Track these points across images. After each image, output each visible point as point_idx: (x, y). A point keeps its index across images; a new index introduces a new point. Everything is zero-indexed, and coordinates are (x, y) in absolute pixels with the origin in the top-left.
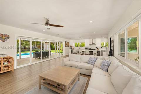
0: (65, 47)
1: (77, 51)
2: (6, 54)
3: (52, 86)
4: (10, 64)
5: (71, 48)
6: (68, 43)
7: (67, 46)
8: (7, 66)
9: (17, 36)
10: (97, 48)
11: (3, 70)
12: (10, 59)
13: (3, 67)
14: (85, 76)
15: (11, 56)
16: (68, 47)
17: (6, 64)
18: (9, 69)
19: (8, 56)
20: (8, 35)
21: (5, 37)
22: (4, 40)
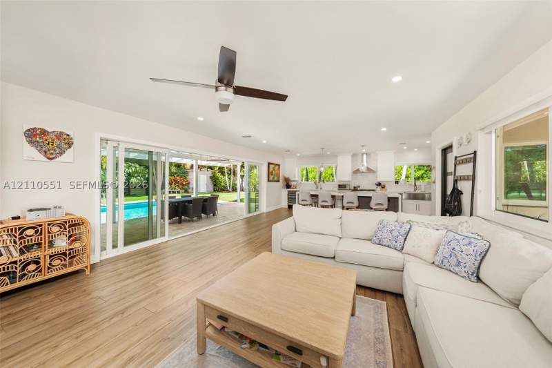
0: (269, 181)
1: (312, 196)
2: (60, 207)
3: (256, 347)
4: (77, 245)
5: (288, 186)
6: (277, 167)
7: (276, 179)
8: (64, 254)
9: (101, 139)
10: (379, 184)
11: (49, 268)
12: (75, 225)
13: (51, 256)
14: (368, 292)
15: (78, 213)
16: (279, 181)
17: (62, 243)
18: (71, 264)
19: (66, 214)
20: (68, 135)
21: (57, 142)
22: (53, 154)
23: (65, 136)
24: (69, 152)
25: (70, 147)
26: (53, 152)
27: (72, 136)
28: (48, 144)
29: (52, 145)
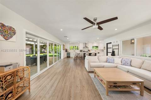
0: (63, 50)
20: (14, 29)
21: (9, 32)
22: (7, 37)
23: (13, 29)
24: (14, 37)
25: (15, 34)
26: (7, 36)
27: (15, 29)
28: (5, 32)
29: (7, 33)
